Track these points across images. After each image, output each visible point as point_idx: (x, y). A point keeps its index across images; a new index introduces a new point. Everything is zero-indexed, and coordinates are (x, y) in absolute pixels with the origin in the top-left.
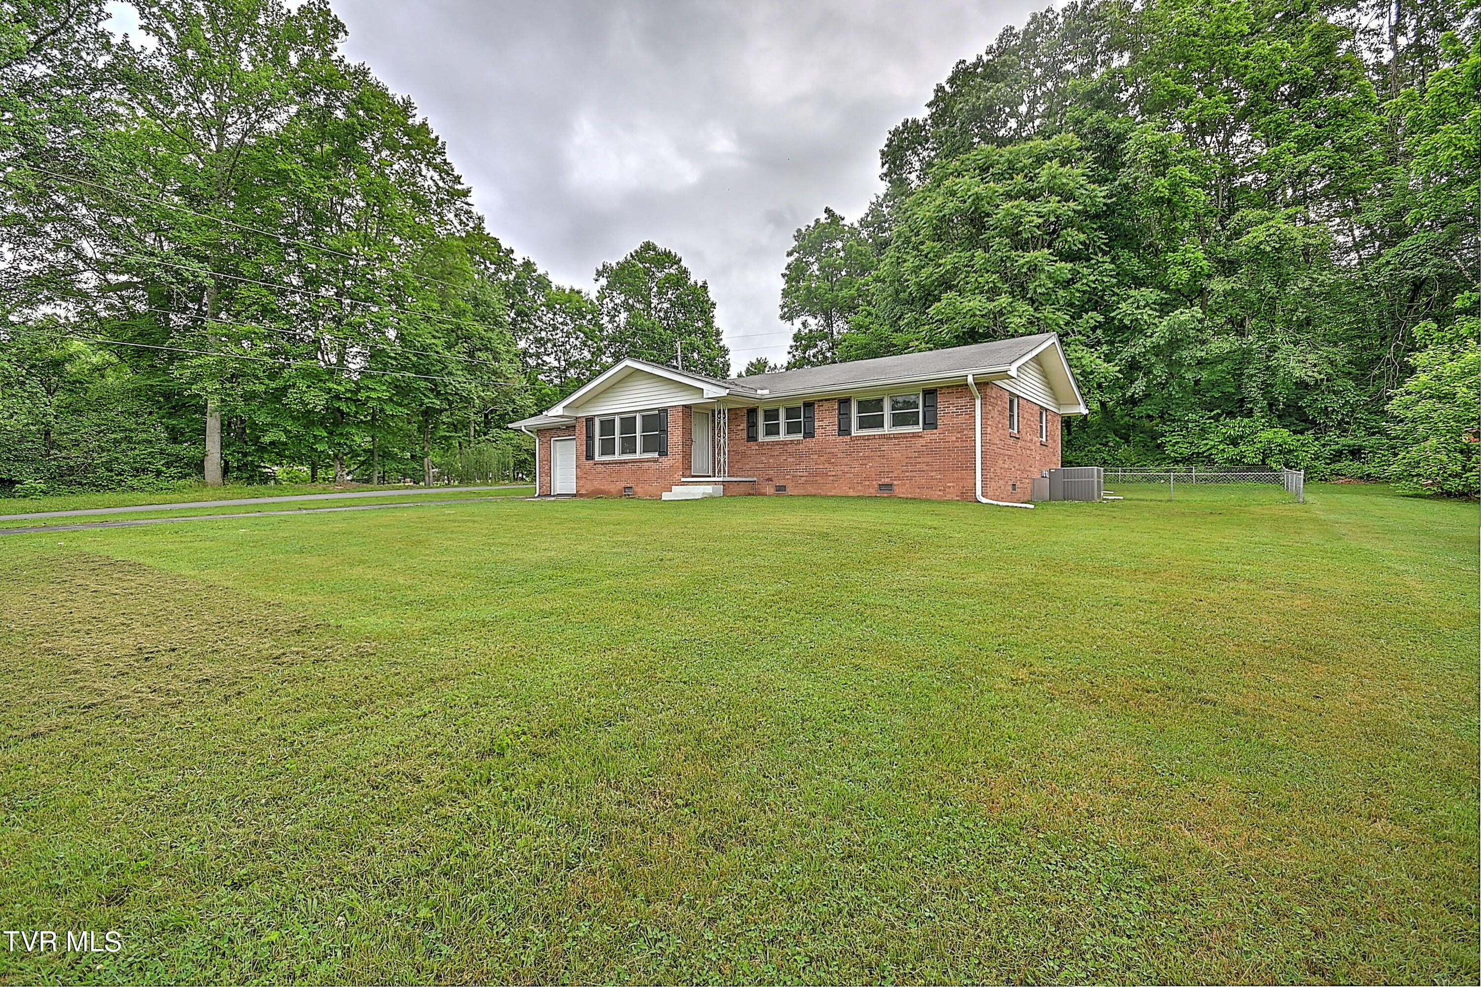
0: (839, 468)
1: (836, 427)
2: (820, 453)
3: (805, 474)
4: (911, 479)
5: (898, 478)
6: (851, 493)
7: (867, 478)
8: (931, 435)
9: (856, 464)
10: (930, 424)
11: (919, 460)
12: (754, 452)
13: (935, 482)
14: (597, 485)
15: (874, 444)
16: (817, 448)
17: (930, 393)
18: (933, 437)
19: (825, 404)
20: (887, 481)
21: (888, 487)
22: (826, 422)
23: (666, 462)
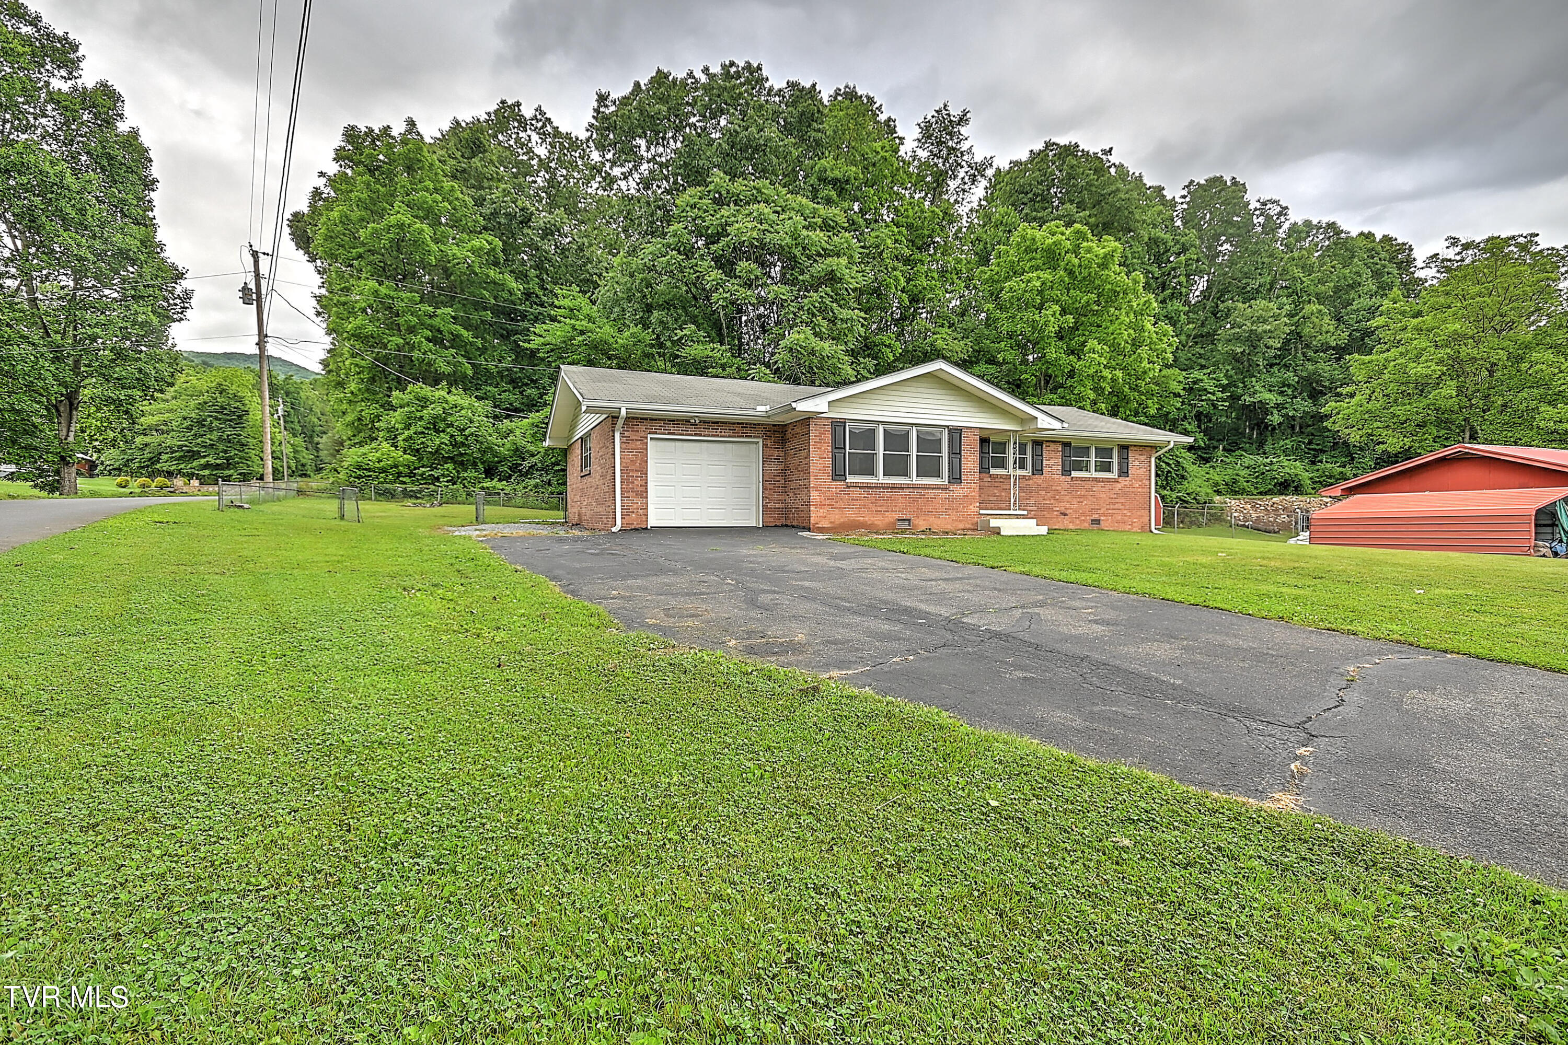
0: (1062, 504)
1: (1060, 468)
2: (1047, 489)
3: (1035, 508)
4: (1112, 515)
5: (1104, 515)
6: (1071, 526)
7: (1083, 514)
8: (1124, 481)
9: (1075, 502)
10: (1123, 472)
11: (1117, 500)
12: (986, 484)
13: (1126, 518)
14: (851, 515)
15: (1088, 485)
16: (1044, 485)
17: (1124, 448)
18: (1126, 483)
19: (1052, 445)
20: (1096, 516)
21: (1097, 522)
22: (1052, 462)
23: (958, 491)
